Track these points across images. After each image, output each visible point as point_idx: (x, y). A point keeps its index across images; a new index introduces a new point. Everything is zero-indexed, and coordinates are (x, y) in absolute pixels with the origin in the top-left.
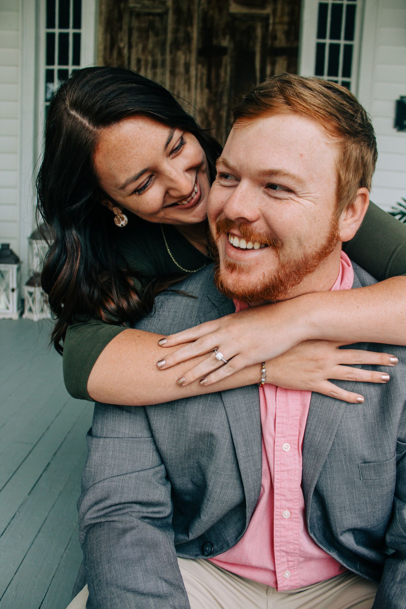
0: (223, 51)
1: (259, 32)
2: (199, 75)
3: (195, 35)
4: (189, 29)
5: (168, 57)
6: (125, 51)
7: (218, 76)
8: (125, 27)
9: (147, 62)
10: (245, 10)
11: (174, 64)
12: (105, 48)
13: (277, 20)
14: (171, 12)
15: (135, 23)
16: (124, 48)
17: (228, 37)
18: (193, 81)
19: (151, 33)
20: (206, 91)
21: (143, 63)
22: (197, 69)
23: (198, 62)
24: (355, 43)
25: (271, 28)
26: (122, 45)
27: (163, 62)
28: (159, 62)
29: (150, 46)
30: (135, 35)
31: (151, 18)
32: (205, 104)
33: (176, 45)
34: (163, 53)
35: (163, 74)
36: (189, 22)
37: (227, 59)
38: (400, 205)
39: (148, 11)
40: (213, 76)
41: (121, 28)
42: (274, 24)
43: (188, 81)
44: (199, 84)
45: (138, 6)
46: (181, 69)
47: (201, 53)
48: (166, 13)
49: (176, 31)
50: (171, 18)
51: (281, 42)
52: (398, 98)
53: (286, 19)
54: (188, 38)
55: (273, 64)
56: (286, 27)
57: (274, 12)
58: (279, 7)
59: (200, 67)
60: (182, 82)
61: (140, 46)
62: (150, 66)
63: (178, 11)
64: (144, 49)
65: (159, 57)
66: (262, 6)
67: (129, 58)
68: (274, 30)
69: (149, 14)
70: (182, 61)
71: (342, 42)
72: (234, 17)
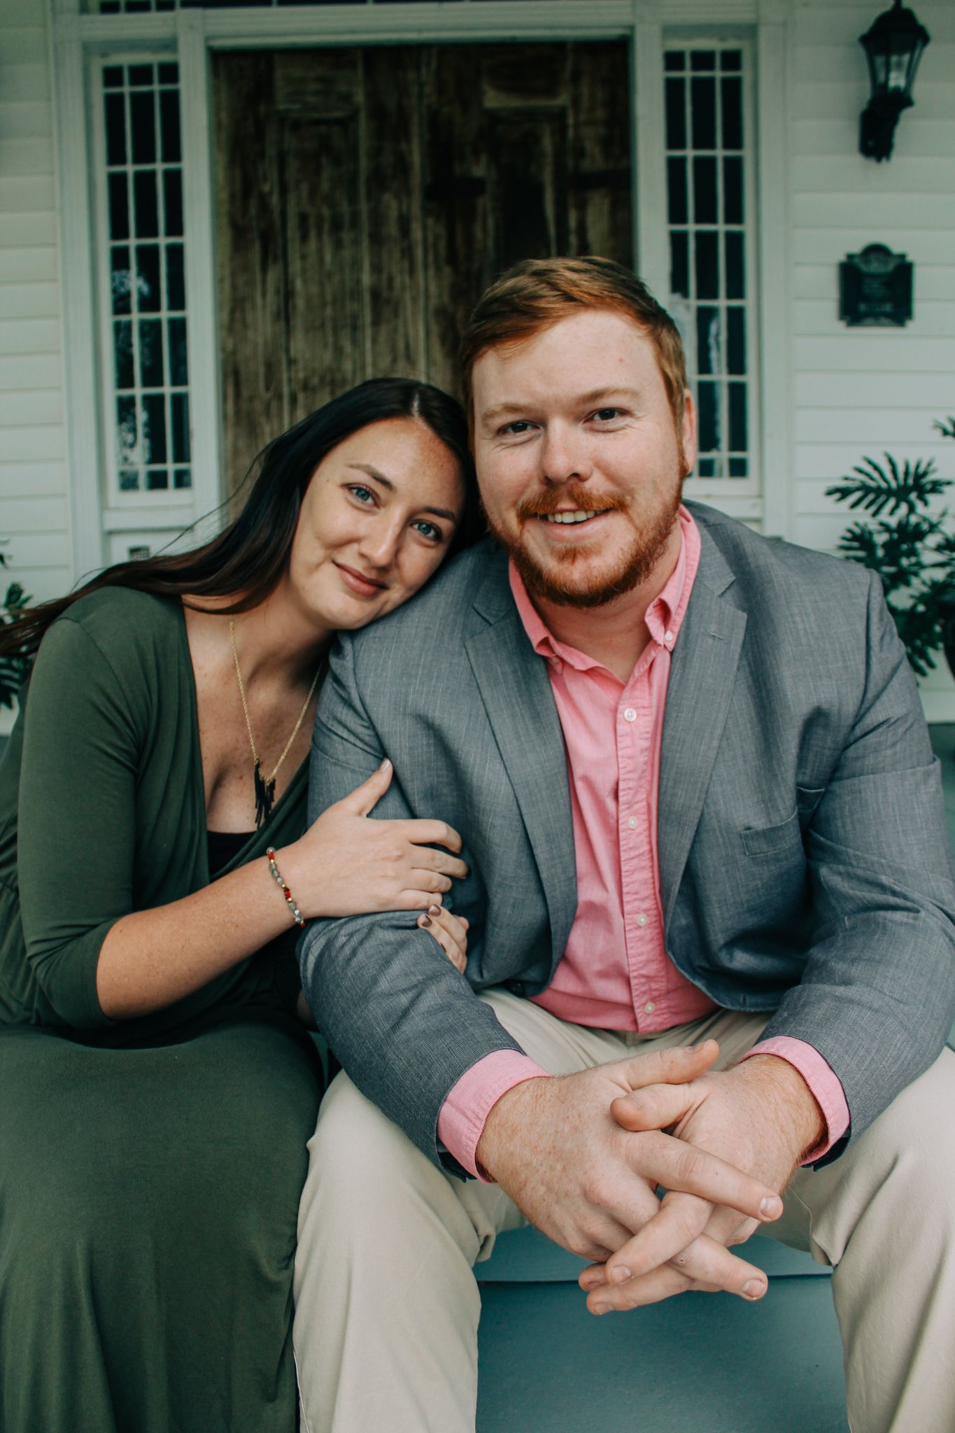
0: (477, 187)
1: (547, 144)
2: (431, 239)
3: (416, 158)
4: (403, 146)
5: (364, 207)
6: (275, 201)
7: (469, 239)
8: (271, 152)
9: (320, 220)
10: (514, 102)
11: (377, 218)
12: (232, 197)
13: (583, 117)
14: (363, 116)
15: (291, 142)
16: (271, 193)
17: (484, 159)
18: (419, 252)
19: (324, 160)
20: (447, 270)
21: (312, 221)
22: (424, 228)
23: (426, 212)
24: (747, 153)
25: (571, 133)
26: (266, 188)
27: (355, 217)
28: (347, 219)
29: (325, 186)
30: (293, 165)
31: (323, 129)
32: (446, 299)
33: (378, 182)
34: (353, 200)
35: (356, 242)
36: (402, 131)
37: (485, 203)
38: (860, 471)
39: (316, 115)
40: (459, 240)
41: (262, 155)
42: (577, 125)
43: (408, 253)
44: (431, 258)
45: (296, 106)
46: (392, 229)
47: (431, 194)
48: (354, 117)
49: (376, 153)
50: (363, 127)
51: (595, 160)
52: (842, 258)
53: (601, 114)
54: (402, 165)
55: (582, 207)
56: (602, 130)
57: (576, 101)
58: (585, 91)
59: (430, 221)
60: (397, 255)
61: (305, 188)
62: (326, 227)
63: (378, 112)
64: (313, 193)
65: (345, 208)
66: (550, 92)
67: (283, 214)
68: (578, 139)
69: (318, 122)
70: (393, 213)
71: (720, 153)
72: (493, 117)
